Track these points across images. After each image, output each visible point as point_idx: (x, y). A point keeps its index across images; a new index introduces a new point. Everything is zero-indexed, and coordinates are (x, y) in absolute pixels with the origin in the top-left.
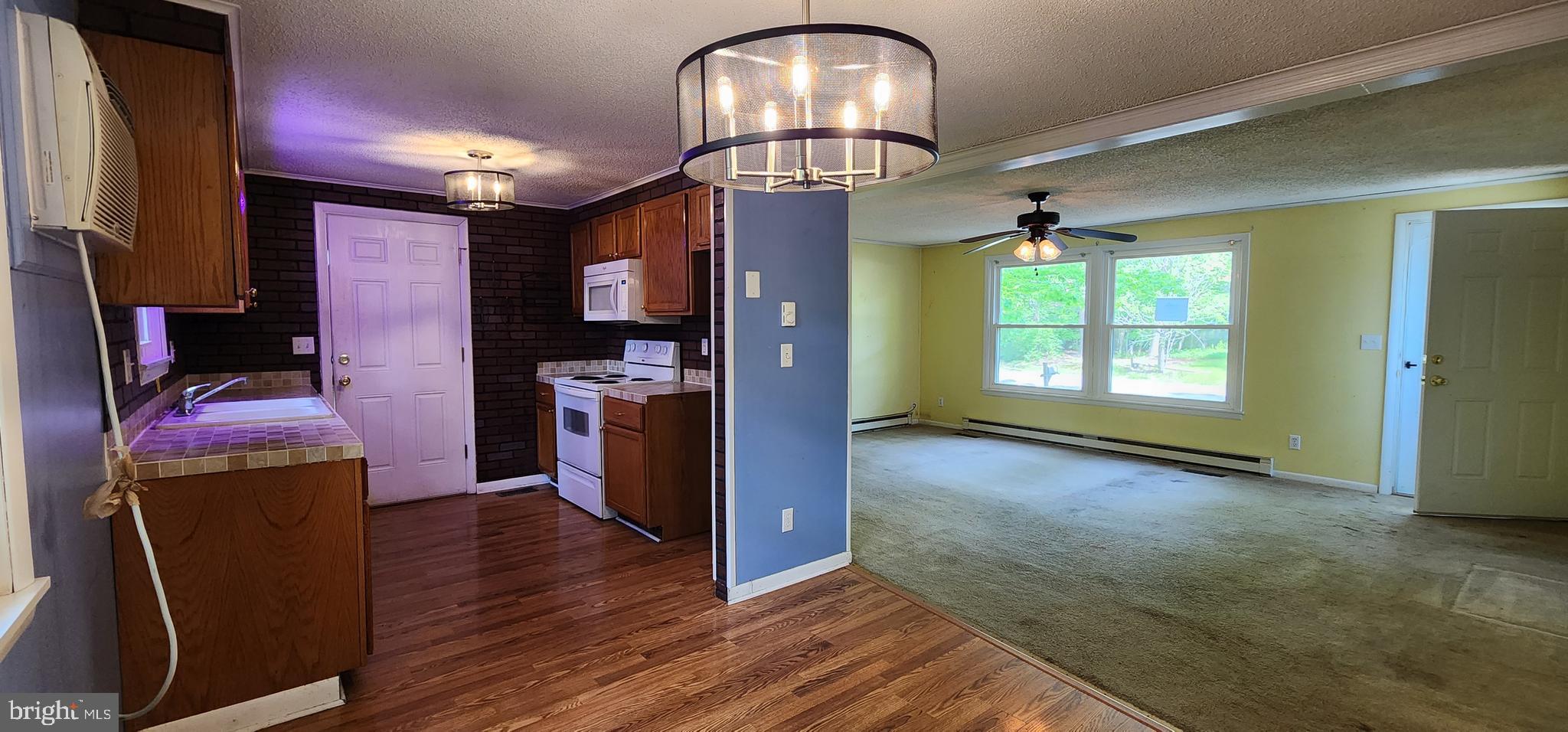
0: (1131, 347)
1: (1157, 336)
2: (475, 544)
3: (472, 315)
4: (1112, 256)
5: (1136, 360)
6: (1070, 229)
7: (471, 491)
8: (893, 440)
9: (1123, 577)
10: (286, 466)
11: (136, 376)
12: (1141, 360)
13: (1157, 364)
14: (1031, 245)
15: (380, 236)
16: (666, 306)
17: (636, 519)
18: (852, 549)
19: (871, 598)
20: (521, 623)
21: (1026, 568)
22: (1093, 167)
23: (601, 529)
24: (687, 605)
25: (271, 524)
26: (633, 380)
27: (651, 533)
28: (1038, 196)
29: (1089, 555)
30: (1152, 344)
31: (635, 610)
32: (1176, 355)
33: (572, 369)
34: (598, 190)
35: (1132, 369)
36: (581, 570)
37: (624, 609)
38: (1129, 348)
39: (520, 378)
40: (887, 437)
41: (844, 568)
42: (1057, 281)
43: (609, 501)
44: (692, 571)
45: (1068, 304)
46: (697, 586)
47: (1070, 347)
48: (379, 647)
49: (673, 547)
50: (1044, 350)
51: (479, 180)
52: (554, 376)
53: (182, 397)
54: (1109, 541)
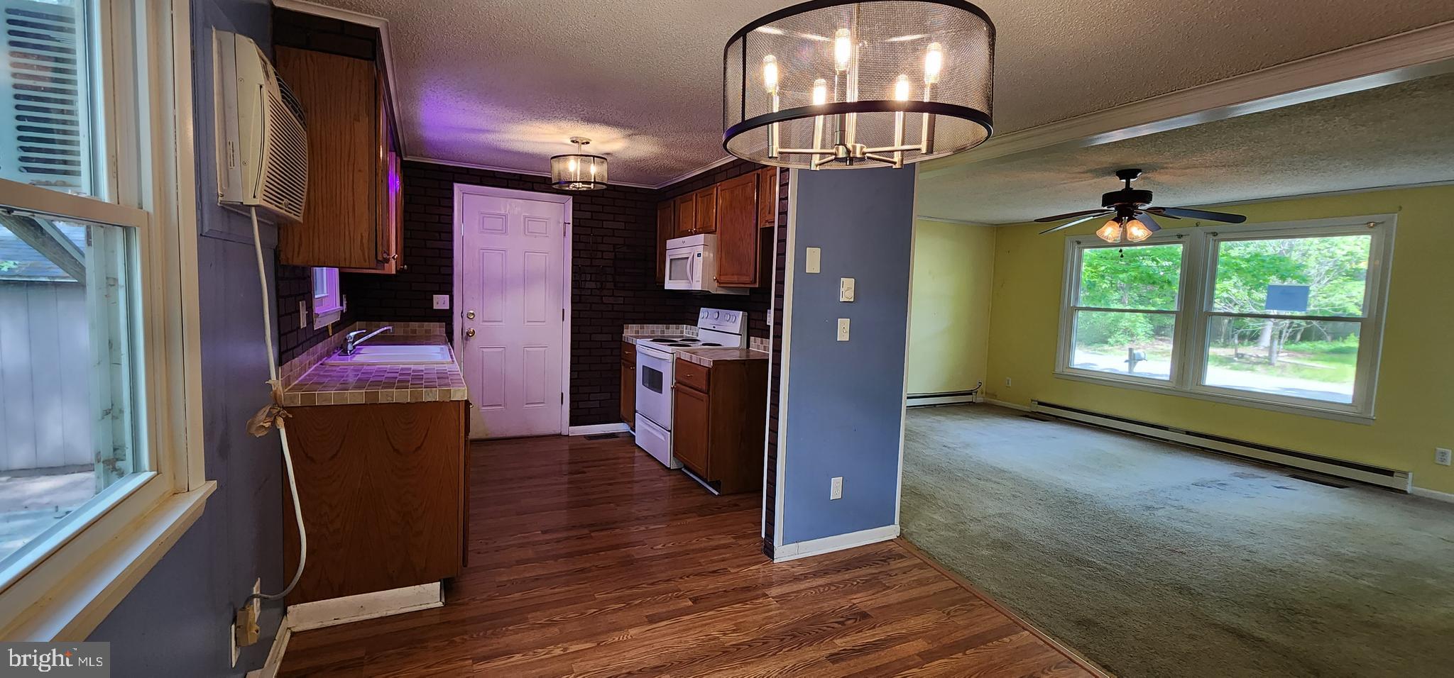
0: (1236, 336)
1: (1269, 324)
2: (565, 479)
3: (572, 281)
4: (1215, 238)
5: (1241, 350)
6: (1164, 209)
7: (565, 433)
8: (955, 417)
9: (1204, 588)
10: (408, 403)
11: (310, 321)
12: (1249, 350)
13: (1267, 355)
14: (1117, 225)
15: (503, 212)
16: (735, 278)
17: (699, 472)
18: (901, 523)
19: (917, 574)
20: (591, 555)
21: (1089, 564)
22: (1195, 141)
23: (668, 478)
24: (736, 558)
25: (395, 450)
26: (703, 345)
27: (710, 486)
28: (1126, 174)
29: (1164, 558)
30: (1262, 333)
31: (688, 556)
32: (1293, 346)
33: (653, 332)
34: (682, 171)
35: (1236, 359)
36: (645, 513)
37: (678, 554)
38: (1233, 336)
39: (609, 337)
40: (948, 413)
41: (892, 540)
42: (1150, 263)
43: (676, 453)
44: (744, 525)
45: (1162, 287)
46: (748, 541)
47: (1163, 332)
48: (474, 560)
49: (730, 501)
50: (1130, 333)
51: (579, 163)
52: (637, 337)
53: (346, 339)
54: (1190, 546)
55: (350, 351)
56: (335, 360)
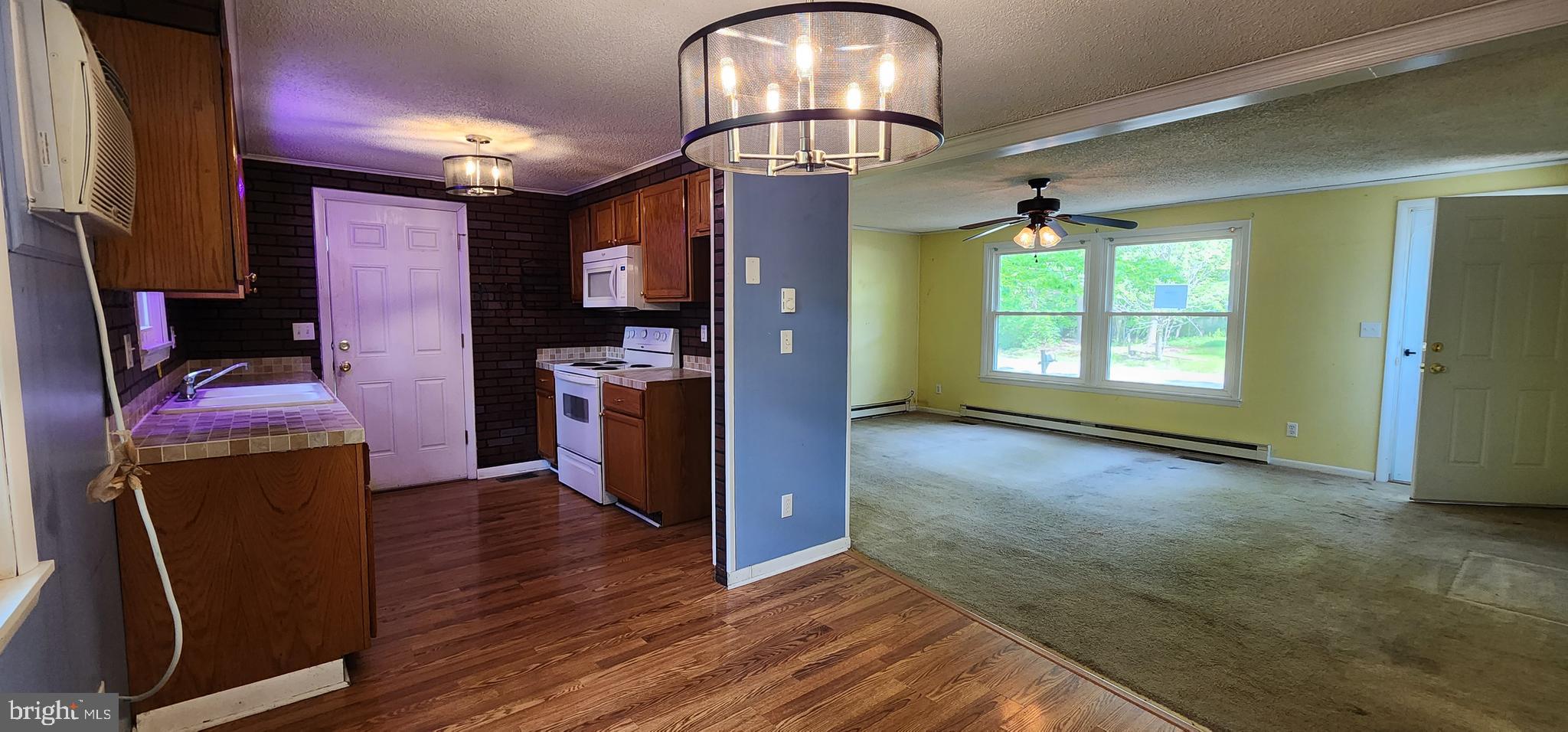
0: (1129, 335)
1: (1155, 324)
2: (476, 529)
3: (471, 301)
5: (1134, 347)
6: (1070, 216)
7: (472, 476)
8: (891, 426)
9: (1120, 563)
10: (288, 451)
11: (137, 361)
12: (1138, 347)
13: (1154, 351)
14: (1031, 231)
15: (379, 222)
16: (665, 293)
17: (636, 505)
18: (851, 535)
19: (870, 583)
20: (523, 607)
21: (1024, 554)
22: (1094, 152)
23: (600, 515)
24: (687, 590)
25: (275, 508)
26: (632, 366)
27: (651, 519)
28: (1038, 183)
29: (1086, 541)
30: (1149, 332)
31: (635, 595)
32: (1173, 343)
33: (572, 355)
34: (597, 176)
35: (1129, 356)
36: (582, 555)
37: (624, 594)
38: (1126, 335)
39: (520, 365)
40: (885, 423)
41: (843, 553)
42: (1055, 268)
43: (609, 487)
44: (692, 556)
45: (1066, 291)
46: (698, 571)
47: (1068, 335)
48: (383, 630)
49: (673, 532)
50: (1041, 337)
51: (478, 165)
52: (553, 362)
53: (184, 382)
54: (1106, 527)
55: (191, 396)
56: (171, 408)
